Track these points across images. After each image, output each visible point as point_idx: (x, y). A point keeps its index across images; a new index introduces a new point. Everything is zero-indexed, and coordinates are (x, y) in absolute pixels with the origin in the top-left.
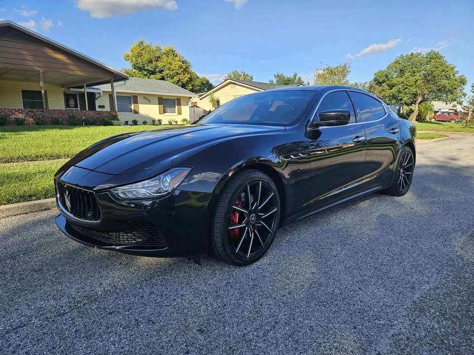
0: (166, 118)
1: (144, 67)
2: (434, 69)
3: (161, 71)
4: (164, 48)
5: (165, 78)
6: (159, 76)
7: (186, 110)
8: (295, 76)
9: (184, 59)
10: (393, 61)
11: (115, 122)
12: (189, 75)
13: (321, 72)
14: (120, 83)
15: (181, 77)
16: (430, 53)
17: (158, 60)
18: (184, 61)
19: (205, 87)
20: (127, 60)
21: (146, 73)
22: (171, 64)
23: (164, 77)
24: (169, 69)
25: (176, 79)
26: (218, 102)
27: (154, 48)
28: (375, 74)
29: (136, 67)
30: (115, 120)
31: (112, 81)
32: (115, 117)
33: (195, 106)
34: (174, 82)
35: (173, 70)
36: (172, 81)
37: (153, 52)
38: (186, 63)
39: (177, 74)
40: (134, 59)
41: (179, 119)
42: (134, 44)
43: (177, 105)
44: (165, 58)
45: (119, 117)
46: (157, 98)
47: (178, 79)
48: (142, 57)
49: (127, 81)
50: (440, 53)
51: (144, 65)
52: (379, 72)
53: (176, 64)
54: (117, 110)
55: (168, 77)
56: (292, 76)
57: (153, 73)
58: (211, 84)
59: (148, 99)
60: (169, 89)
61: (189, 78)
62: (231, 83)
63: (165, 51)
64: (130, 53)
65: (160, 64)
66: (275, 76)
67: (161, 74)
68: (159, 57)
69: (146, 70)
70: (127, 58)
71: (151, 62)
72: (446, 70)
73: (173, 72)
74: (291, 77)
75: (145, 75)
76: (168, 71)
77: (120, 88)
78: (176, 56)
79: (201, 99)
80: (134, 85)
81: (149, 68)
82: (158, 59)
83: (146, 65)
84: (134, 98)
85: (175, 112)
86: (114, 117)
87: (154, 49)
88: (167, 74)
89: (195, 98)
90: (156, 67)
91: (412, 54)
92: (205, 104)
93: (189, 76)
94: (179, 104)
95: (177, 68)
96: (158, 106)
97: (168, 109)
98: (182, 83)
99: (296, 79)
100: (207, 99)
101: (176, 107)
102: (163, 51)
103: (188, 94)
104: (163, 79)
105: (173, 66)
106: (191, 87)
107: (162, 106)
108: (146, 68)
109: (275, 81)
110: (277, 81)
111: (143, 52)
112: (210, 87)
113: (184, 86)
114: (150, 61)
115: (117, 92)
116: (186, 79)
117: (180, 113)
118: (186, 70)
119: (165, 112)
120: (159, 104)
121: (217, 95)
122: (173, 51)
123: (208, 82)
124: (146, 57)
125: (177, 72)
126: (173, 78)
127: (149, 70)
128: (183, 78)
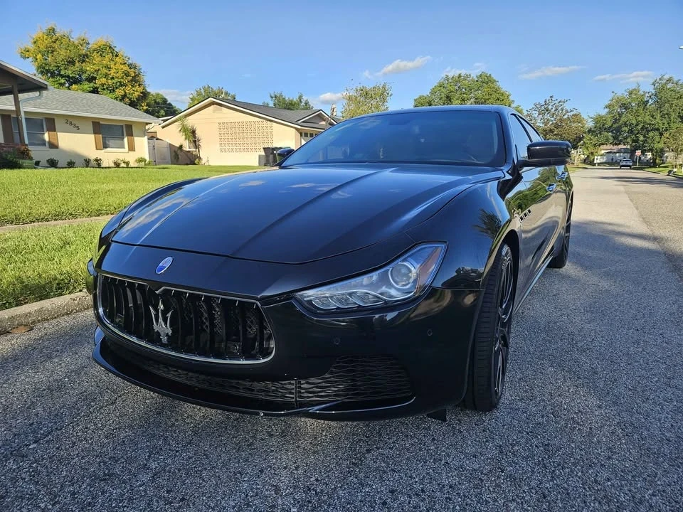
0: (109, 156)
1: (60, 72)
2: (487, 97)
3: (91, 79)
4: (95, 41)
5: (99, 90)
6: (87, 86)
7: (142, 143)
8: (300, 97)
9: (130, 62)
10: (436, 84)
11: (27, 162)
12: (142, 87)
13: (352, 93)
15: (128, 89)
16: (481, 76)
17: (84, 61)
18: (131, 64)
19: (163, 109)
20: (25, 58)
21: (62, 81)
22: (109, 68)
23: (97, 88)
24: (106, 76)
25: (119, 92)
26: (194, 132)
27: (75, 38)
28: (415, 100)
29: (43, 70)
30: (23, 158)
31: (16, 90)
32: (25, 154)
33: (153, 137)
34: (116, 98)
35: (113, 78)
36: (111, 95)
37: (76, 47)
38: (135, 68)
39: (122, 86)
40: (39, 56)
41: (131, 158)
42: (38, 31)
43: (128, 135)
44: (96, 57)
45: (32, 154)
46: (91, 124)
47: (123, 93)
48: (55, 53)
50: (492, 76)
51: (59, 67)
52: (420, 98)
53: (117, 69)
54: (27, 142)
55: (104, 89)
57: (74, 81)
58: (170, 104)
59: (74, 123)
60: (109, 109)
61: (142, 93)
62: (213, 103)
63: (95, 46)
64: (31, 47)
65: (89, 68)
66: (272, 97)
67: (92, 84)
68: (87, 55)
69: (62, 76)
70: (25, 54)
71: (72, 62)
72: (502, 98)
73: (114, 81)
74: (295, 100)
75: (62, 85)
76: (104, 80)
77: (31, 104)
78: (117, 56)
79: (163, 127)
80: (52, 101)
81: (69, 73)
82: (84, 58)
83: (62, 68)
84: (50, 122)
85: (124, 148)
86: (23, 153)
87: (76, 42)
88: (103, 85)
89: (155, 125)
90: (82, 71)
91: (460, 76)
92: (172, 135)
93: (141, 89)
94: (130, 134)
95: (120, 74)
96: (93, 136)
97: (111, 142)
98: (130, 99)
99: (301, 102)
100: (175, 128)
101: (126, 139)
102: (93, 46)
103: (141, 117)
104: (95, 91)
105: (113, 71)
106: (145, 108)
107: (101, 135)
108: (62, 73)
109: (271, 105)
110: (275, 105)
111: (56, 46)
112: (170, 111)
113: (133, 104)
114: (69, 62)
115: (25, 112)
116: (137, 94)
117: (132, 148)
118: (136, 80)
119: (105, 146)
120: (95, 133)
121: (192, 121)
122: (110, 47)
123: (165, 101)
124: (62, 54)
125: (120, 82)
126: (114, 91)
127: (68, 76)
128: (132, 92)
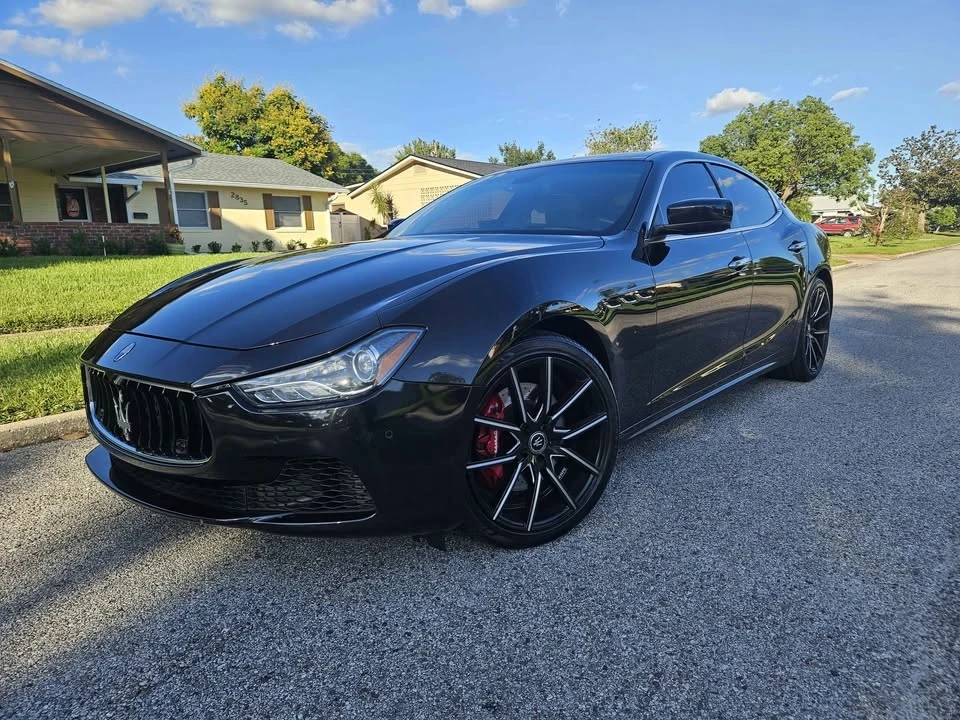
0: (283, 236)
1: (229, 132)
2: (815, 133)
3: (267, 140)
4: (271, 91)
5: (276, 153)
6: (260, 149)
7: (323, 219)
8: (541, 148)
9: (314, 114)
10: (735, 119)
11: (175, 246)
12: (327, 147)
13: (599, 139)
14: (180, 164)
15: (310, 150)
16: (804, 101)
17: (258, 117)
18: (315, 118)
19: (358, 173)
20: (190, 117)
21: (232, 144)
22: (287, 125)
23: (273, 151)
24: (284, 134)
25: (299, 155)
26: (390, 202)
27: (248, 90)
28: (702, 143)
29: (211, 131)
30: (174, 242)
31: (165, 159)
32: (175, 237)
33: (340, 210)
34: (295, 163)
35: (291, 137)
36: (289, 159)
37: (248, 99)
38: (319, 122)
39: (302, 146)
40: (206, 114)
41: (310, 238)
42: (205, 84)
43: (305, 210)
44: (272, 111)
45: (182, 236)
46: (261, 197)
47: (303, 156)
48: (224, 109)
49: (197, 159)
50: (823, 101)
51: (228, 126)
52: (709, 139)
53: (296, 127)
54: (177, 222)
55: (281, 152)
56: (534, 150)
57: (250, 143)
58: (370, 167)
59: (241, 197)
60: (286, 177)
61: (326, 154)
62: (415, 163)
63: (272, 98)
64: (197, 103)
65: (263, 125)
66: (502, 150)
67: (267, 147)
68: (261, 110)
69: (233, 138)
70: (191, 112)
71: (243, 120)
72: (837, 133)
73: (293, 141)
74: (534, 152)
75: (232, 148)
76: (281, 139)
77: (181, 174)
78: (297, 108)
79: (352, 198)
80: (211, 170)
81: (240, 133)
82: (258, 113)
83: (233, 127)
84: (213, 196)
85: (300, 225)
86: (172, 235)
87: (249, 94)
88: (279, 146)
89: (341, 196)
90: (256, 131)
91: (772, 103)
92: (363, 207)
93: (325, 149)
94: (309, 208)
95: (300, 132)
96: (263, 212)
97: (285, 219)
98: (312, 163)
99: (542, 154)
100: (368, 196)
101: (303, 214)
102: (268, 97)
103: (324, 186)
104: (270, 155)
105: (290, 129)
106: (330, 173)
107: (273, 211)
108: (232, 133)
109: (501, 160)
110: (506, 160)
111: (225, 99)
112: (368, 173)
113: (316, 170)
114: (240, 120)
115: (176, 184)
116: (320, 155)
117: (310, 226)
118: (319, 137)
119: (278, 225)
120: (266, 208)
121: (385, 189)
122: (290, 98)
123: (363, 162)
124: (232, 110)
125: (300, 142)
126: (292, 153)
127: (239, 138)
128: (314, 153)
